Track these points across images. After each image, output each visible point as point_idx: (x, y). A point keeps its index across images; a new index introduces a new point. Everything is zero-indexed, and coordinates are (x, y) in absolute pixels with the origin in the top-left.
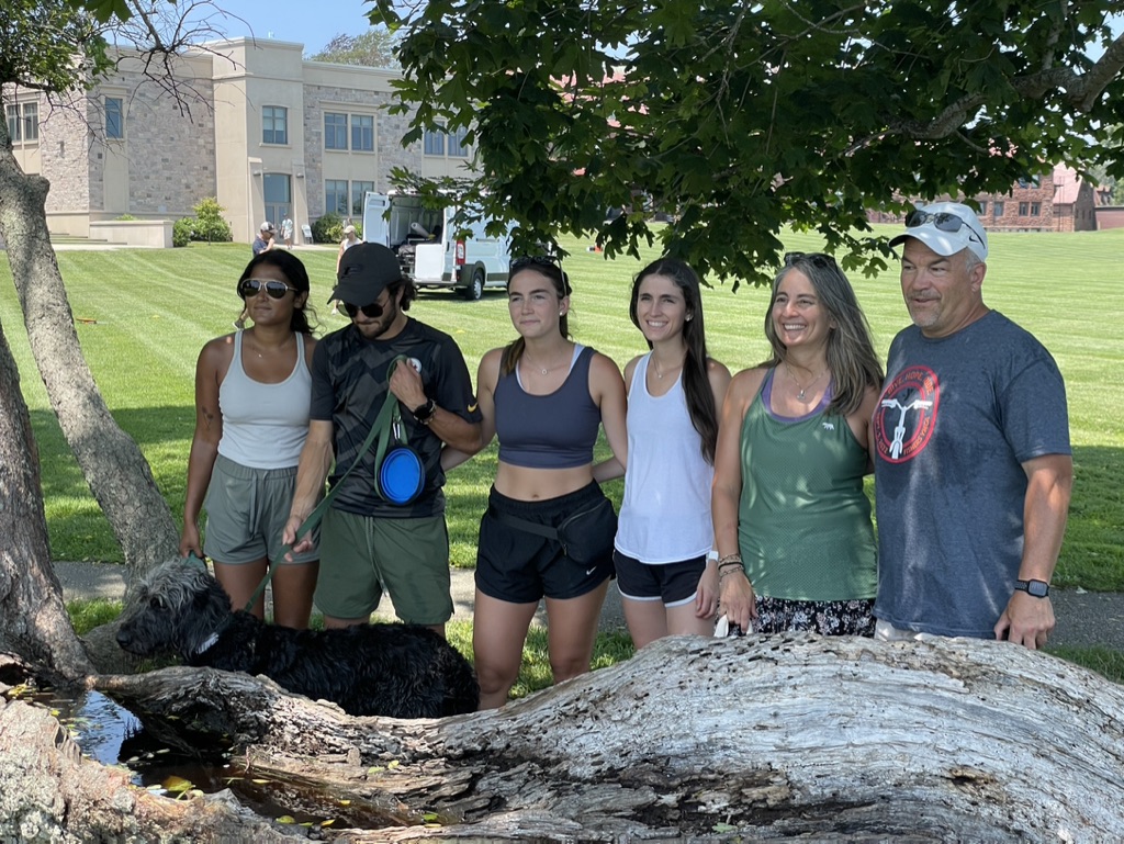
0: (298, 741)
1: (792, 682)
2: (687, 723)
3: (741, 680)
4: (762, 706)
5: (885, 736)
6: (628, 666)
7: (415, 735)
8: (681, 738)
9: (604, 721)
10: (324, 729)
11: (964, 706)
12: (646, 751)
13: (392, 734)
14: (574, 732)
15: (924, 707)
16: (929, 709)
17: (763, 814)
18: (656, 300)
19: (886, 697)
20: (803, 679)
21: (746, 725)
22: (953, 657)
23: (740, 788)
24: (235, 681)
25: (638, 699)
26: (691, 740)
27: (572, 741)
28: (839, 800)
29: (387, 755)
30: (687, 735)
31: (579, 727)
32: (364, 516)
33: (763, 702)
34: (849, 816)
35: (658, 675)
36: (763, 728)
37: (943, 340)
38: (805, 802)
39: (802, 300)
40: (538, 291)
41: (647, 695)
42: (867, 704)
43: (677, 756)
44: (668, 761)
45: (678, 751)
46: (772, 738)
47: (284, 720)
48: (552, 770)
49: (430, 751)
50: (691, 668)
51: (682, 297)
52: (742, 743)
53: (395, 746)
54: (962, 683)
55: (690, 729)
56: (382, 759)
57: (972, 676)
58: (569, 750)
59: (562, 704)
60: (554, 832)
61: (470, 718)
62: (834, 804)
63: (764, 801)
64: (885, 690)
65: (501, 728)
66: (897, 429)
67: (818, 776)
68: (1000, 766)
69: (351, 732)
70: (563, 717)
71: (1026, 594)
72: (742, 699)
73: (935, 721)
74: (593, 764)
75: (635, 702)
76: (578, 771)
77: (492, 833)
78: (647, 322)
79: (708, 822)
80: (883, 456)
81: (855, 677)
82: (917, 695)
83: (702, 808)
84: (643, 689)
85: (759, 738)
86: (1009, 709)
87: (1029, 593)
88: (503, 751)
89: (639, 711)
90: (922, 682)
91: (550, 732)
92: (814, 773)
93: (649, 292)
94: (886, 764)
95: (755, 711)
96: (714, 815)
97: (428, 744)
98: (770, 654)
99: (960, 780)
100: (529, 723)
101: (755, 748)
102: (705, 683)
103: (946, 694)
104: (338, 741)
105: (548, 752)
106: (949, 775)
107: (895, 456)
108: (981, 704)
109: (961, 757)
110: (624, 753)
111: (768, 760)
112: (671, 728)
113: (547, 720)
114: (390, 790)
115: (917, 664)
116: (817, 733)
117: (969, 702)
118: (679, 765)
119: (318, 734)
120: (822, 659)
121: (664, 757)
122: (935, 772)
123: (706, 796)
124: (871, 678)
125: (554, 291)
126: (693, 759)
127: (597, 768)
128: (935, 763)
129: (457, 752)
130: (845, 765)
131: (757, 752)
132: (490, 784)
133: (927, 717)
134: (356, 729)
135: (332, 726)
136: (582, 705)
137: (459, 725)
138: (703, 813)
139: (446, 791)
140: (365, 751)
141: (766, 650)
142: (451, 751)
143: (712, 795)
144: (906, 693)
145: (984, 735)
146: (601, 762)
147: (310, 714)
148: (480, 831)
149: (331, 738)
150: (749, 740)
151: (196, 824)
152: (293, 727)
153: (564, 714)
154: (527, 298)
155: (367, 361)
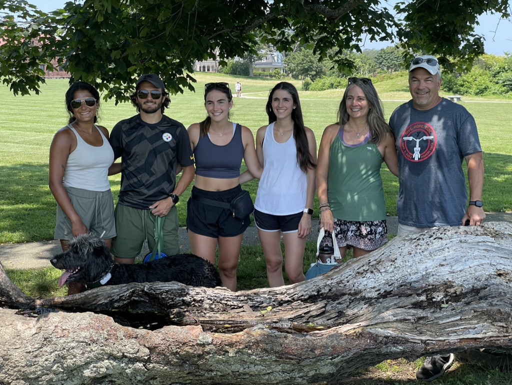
0: (213, 306)
1: (447, 246)
2: (414, 268)
3: (431, 248)
4: (439, 257)
5: (476, 263)
6: (385, 249)
7: (282, 294)
8: (415, 274)
9: (376, 273)
10: (226, 299)
11: (494, 247)
12: (401, 282)
13: (268, 295)
14: (361, 280)
15: (484, 250)
17: (456, 298)
18: (281, 101)
19: (473, 248)
20: (450, 244)
21: (436, 265)
22: (489, 230)
23: (445, 290)
24: (165, 285)
25: (392, 261)
26: (420, 274)
27: (360, 284)
28: (475, 288)
29: (264, 305)
30: (417, 273)
31: (364, 277)
32: (142, 209)
33: (440, 255)
34: (482, 294)
35: (400, 250)
36: (442, 265)
37: (428, 111)
38: (466, 291)
39: (360, 99)
40: (221, 100)
41: (396, 259)
42: (469, 251)
43: (415, 282)
44: (411, 284)
45: (415, 280)
46: (446, 269)
47: (203, 299)
48: (358, 297)
49: (290, 299)
50: (413, 246)
51: (292, 99)
53: (268, 301)
54: (493, 239)
55: (417, 270)
56: (261, 307)
57: (496, 235)
58: (360, 288)
59: (356, 269)
60: (407, 316)
61: (309, 282)
62: (475, 291)
63: (455, 293)
64: (473, 245)
65: (327, 283)
66: (415, 149)
67: (464, 281)
68: (509, 268)
69: (242, 298)
71: (475, 206)
72: (432, 255)
73: (487, 255)
74: (376, 291)
75: (391, 263)
76: (369, 295)
77: (384, 321)
78: (277, 110)
79: (438, 305)
80: (409, 160)
81: (465, 242)
82: (481, 246)
83: (434, 300)
84: (394, 257)
85: (443, 269)
86: (506, 247)
87: (477, 206)
88: (328, 293)
89: (393, 267)
91: (351, 282)
92: (462, 280)
93: (278, 97)
94: (480, 273)
95: (437, 260)
96: (439, 301)
97: (288, 297)
98: (441, 236)
99: (500, 275)
100: (342, 279)
103: (489, 244)
104: (235, 303)
105: (349, 290)
106: (496, 274)
107: (416, 159)
108: (499, 246)
109: (498, 267)
110: (390, 284)
111: (447, 277)
112: (409, 271)
113: (350, 276)
114: (285, 318)
115: (479, 234)
116: (460, 264)
117: (495, 246)
118: (416, 285)
119: (223, 302)
120: (455, 236)
121: (409, 283)
122: (493, 273)
123: (435, 295)
124: (469, 241)
125: (227, 99)
126: (421, 282)
127: (378, 292)
128: (492, 270)
129: (306, 297)
130: (470, 275)
131: (443, 275)
132: (332, 307)
133: (485, 253)
134: (245, 296)
135: (231, 297)
136: (366, 268)
137: (304, 285)
138: (435, 302)
139: (314, 313)
140: (252, 305)
141: (439, 235)
142: (303, 297)
143: (438, 294)
144: (479, 245)
145: (502, 257)
146: (379, 290)
147: (218, 294)
148: (379, 321)
149: (231, 302)
150: (439, 271)
151: (249, 342)
152: (209, 301)
153: (358, 273)
154: (216, 103)
155: (145, 134)
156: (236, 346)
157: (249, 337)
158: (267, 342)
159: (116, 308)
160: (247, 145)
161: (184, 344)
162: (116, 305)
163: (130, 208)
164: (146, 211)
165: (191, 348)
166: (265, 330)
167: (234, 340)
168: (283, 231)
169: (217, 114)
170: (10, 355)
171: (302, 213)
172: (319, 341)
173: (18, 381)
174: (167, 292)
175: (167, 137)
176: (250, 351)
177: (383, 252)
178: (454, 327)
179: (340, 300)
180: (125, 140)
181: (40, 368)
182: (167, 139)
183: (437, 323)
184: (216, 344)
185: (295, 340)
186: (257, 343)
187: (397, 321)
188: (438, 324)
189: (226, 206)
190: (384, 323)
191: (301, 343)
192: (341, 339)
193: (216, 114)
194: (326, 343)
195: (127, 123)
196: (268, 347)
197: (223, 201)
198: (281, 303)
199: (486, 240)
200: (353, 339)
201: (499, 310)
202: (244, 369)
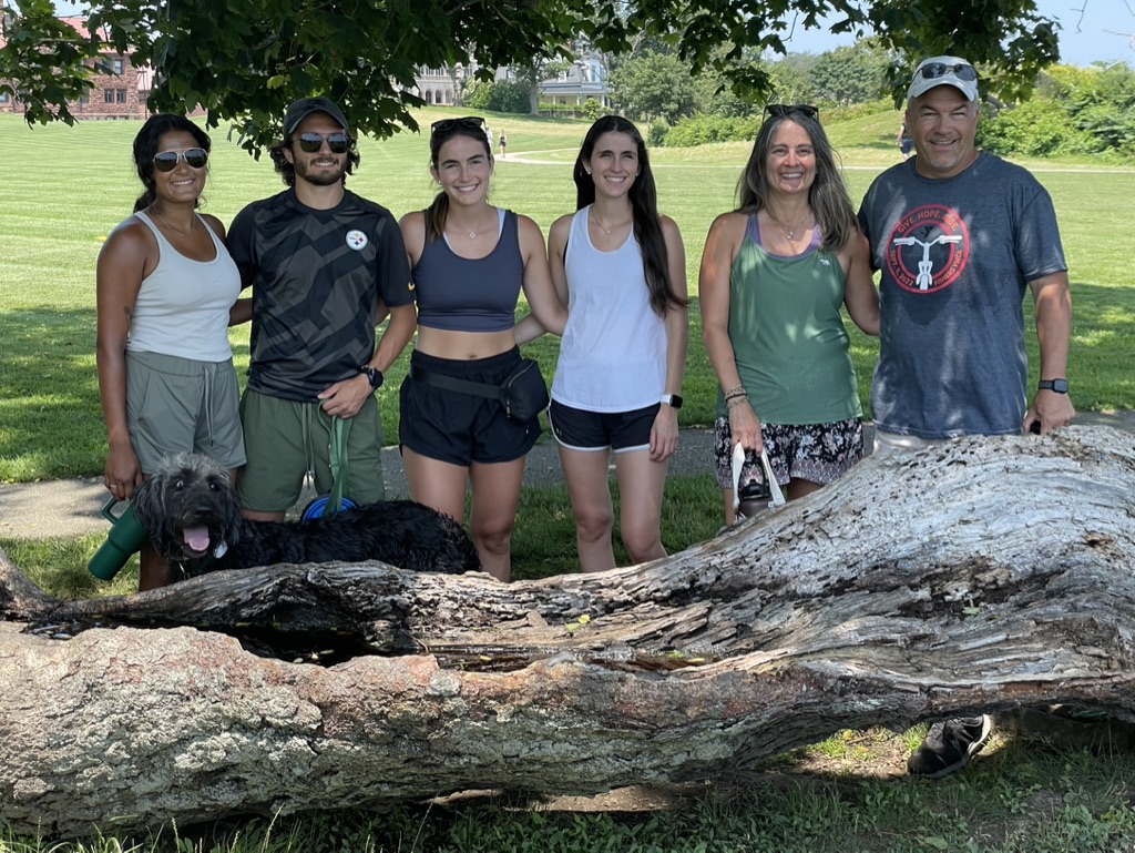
0: (460, 615)
1: (977, 480)
2: (905, 528)
3: (941, 484)
4: (959, 505)
5: (1040, 516)
6: (841, 486)
7: (612, 586)
8: (905, 541)
9: (819, 539)
10: (488, 599)
11: (1081, 483)
12: (875, 558)
13: (581, 590)
14: (786, 554)
15: (1058, 488)
16: (1061, 488)
17: (997, 593)
18: (617, 157)
19: (1034, 484)
20: (984, 476)
21: (953, 522)
22: (1068, 443)
23: (973, 576)
24: (352, 569)
25: (855, 513)
26: (916, 542)
27: (786, 563)
28: (1037, 573)
29: (573, 611)
30: (910, 539)
31: (794, 549)
32: (301, 402)
33: (960, 500)
34: (1053, 585)
35: (873, 489)
36: (966, 522)
37: (951, 179)
38: (1019, 578)
39: (801, 150)
40: (476, 157)
41: (865, 509)
42: (1025, 491)
43: (906, 558)
44: (896, 564)
45: (907, 554)
46: (975, 530)
47: (437, 598)
48: (781, 593)
49: (630, 598)
50: (901, 480)
52: (957, 537)
53: (582, 602)
54: (1079, 464)
55: (910, 532)
56: (566, 617)
57: (1086, 455)
58: (784, 572)
59: (776, 531)
60: (889, 633)
61: (672, 560)
62: (1038, 579)
63: (995, 582)
64: (1033, 478)
65: (713, 563)
66: (921, 264)
67: (1014, 556)
68: (1112, 527)
69: (524, 597)
70: (778, 543)
71: (1050, 391)
72: (944, 500)
73: (1066, 499)
74: (820, 580)
75: (854, 517)
76: (805, 588)
77: (839, 644)
78: (604, 177)
79: (956, 610)
80: (907, 288)
81: (1017, 470)
82: (1052, 479)
83: (948, 598)
84: (860, 504)
85: (967, 531)
86: (1107, 481)
87: (1055, 391)
88: (713, 584)
89: (857, 525)
90: (1057, 467)
91: (764, 560)
92: (1011, 555)
93: (607, 149)
94: (1050, 538)
95: (955, 510)
96: (958, 602)
97: (626, 593)
98: (963, 458)
99: (1093, 543)
100: (745, 553)
101: (966, 540)
102: (913, 491)
103: (1070, 475)
104: (509, 607)
105: (761, 578)
106: (1085, 541)
107: (924, 287)
108: (1090, 480)
109: (1090, 526)
110: (851, 563)
111: (976, 549)
112: (892, 534)
113: (763, 548)
114: (619, 639)
115: (1048, 453)
116: (1005, 520)
117: (1083, 479)
118: (909, 566)
119: (482, 605)
120: (994, 456)
121: (893, 561)
122: (1078, 540)
123: (950, 587)
124: (1026, 468)
126: (920, 558)
127: (824, 582)
128: (1075, 532)
129: (665, 594)
130: (1027, 544)
131: (967, 544)
133: (1061, 496)
134: (530, 593)
135: (499, 594)
136: (798, 528)
137: (662, 568)
138: (950, 602)
139: (683, 629)
140: (545, 612)
141: (958, 455)
142: (658, 594)
143: (956, 585)
144: (1047, 478)
145: (1097, 505)
146: (827, 577)
147: (470, 586)
148: (827, 644)
149: (500, 606)
150: (960, 534)
151: (542, 690)
152: (450, 602)
153: (781, 539)
154: (464, 165)
155: (307, 232)
156: (513, 699)
157: (540, 680)
158: (581, 691)
159: (244, 620)
160: (530, 258)
161: (397, 696)
162: (245, 613)
163: (275, 400)
164: (310, 405)
165: (412, 705)
166: (576, 664)
167: (509, 687)
168: (615, 448)
169: (469, 189)
170: (12, 724)
171: (658, 406)
172: (694, 687)
173: (30, 780)
174: (357, 583)
175: (356, 239)
176: (543, 712)
177: (835, 494)
178: (993, 656)
179: (741, 600)
180: (263, 247)
181: (78, 751)
182: (357, 243)
183: (954, 647)
184: (468, 697)
185: (643, 687)
186: (559, 693)
187: (866, 644)
188: (955, 650)
189: (490, 392)
190: (838, 648)
191: (657, 693)
192: (744, 684)
193: (466, 189)
194: (712, 694)
195: (267, 209)
196: (583, 702)
197: (483, 381)
198: (610, 608)
199: (1062, 466)
200: (770, 681)
201: (1092, 620)
202: (531, 750)
